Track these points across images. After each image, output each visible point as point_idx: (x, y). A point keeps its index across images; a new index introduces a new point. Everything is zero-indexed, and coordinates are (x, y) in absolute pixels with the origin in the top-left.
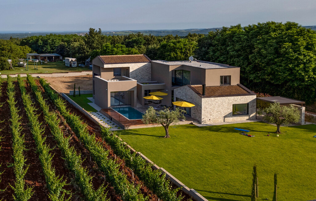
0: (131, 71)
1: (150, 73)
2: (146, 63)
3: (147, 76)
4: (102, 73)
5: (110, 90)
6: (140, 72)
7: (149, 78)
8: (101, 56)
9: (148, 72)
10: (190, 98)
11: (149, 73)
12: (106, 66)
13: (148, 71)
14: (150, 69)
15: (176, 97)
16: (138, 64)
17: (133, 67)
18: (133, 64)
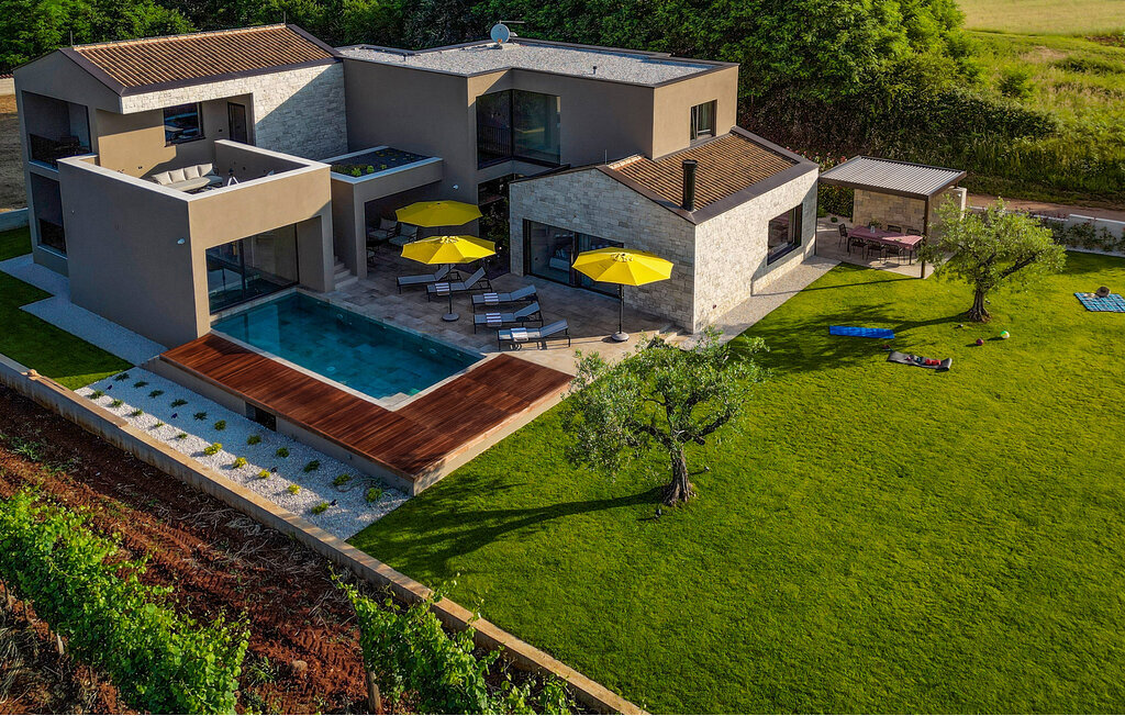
0: (260, 112)
1: (343, 108)
2: (323, 68)
3: (329, 123)
4: (104, 142)
5: (203, 238)
6: (299, 113)
7: (338, 131)
8: (78, 49)
9: (334, 105)
10: (616, 223)
11: (336, 108)
12: (131, 104)
13: (331, 102)
14: (342, 93)
15: (525, 221)
16: (287, 74)
17: (270, 93)
18: (268, 77)
